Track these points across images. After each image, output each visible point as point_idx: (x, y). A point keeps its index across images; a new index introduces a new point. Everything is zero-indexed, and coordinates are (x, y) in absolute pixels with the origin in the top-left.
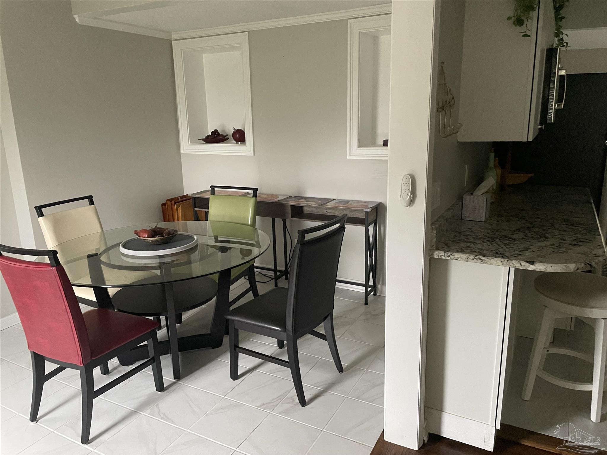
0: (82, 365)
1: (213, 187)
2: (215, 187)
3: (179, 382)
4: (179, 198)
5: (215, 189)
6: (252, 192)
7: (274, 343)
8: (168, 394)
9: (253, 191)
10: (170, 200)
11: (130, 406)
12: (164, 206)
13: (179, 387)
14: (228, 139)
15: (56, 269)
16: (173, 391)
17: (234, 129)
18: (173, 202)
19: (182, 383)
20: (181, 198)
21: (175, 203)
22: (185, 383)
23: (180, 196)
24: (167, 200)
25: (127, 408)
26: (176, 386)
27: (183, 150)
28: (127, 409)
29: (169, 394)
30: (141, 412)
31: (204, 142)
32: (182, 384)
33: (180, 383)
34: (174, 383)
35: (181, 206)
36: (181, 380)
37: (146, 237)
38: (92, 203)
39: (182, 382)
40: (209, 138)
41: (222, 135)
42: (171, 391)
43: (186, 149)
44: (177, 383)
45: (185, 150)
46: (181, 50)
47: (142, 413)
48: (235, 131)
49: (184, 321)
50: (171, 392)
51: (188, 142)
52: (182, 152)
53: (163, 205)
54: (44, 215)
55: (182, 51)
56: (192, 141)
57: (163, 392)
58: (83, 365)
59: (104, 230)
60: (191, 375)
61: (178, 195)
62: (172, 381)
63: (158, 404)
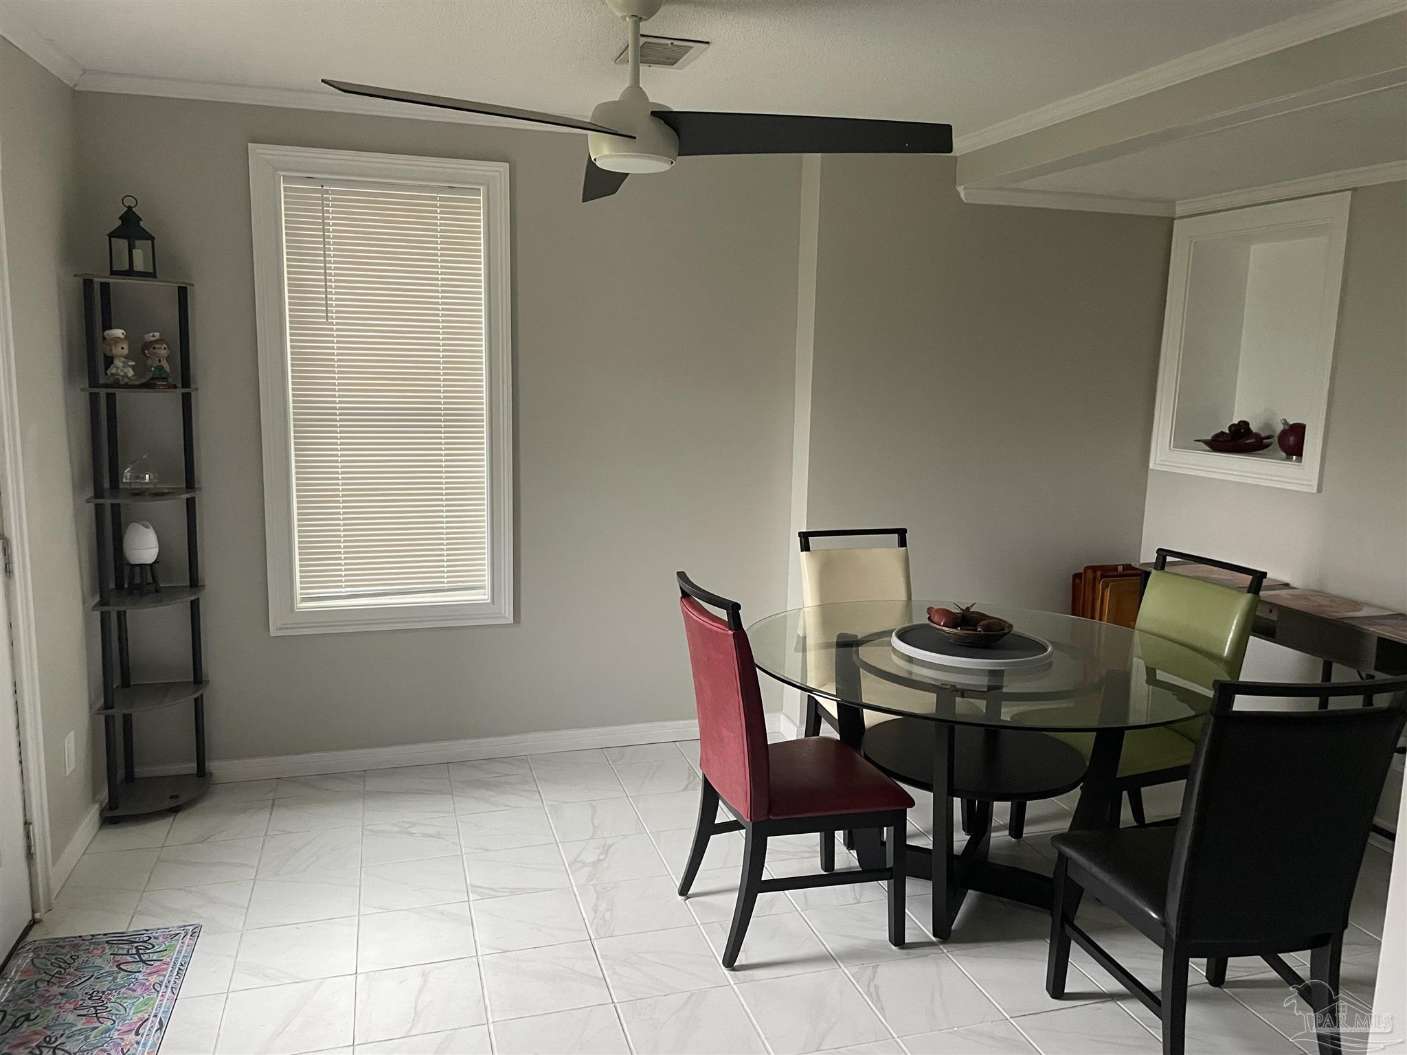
0: (749, 820)
1: (1163, 553)
2: (1168, 554)
3: (941, 947)
4: (1120, 568)
5: (1168, 557)
6: (1248, 579)
7: (1201, 967)
8: (907, 957)
9: (1251, 577)
10: (1094, 569)
11: (832, 945)
12: (1077, 580)
13: (934, 956)
14: (1268, 445)
15: (734, 634)
16: (919, 957)
17: (1285, 423)
18: (1099, 573)
19: (945, 951)
20: (1124, 569)
21: (1103, 576)
22: (951, 954)
23: (1123, 565)
24: (1086, 568)
25: (824, 945)
26: (928, 951)
27: (1155, 461)
28: (823, 947)
29: (909, 958)
30: (841, 965)
31: (1208, 448)
32: (944, 953)
33: (943, 948)
34: (928, 944)
35: (1112, 586)
36: (947, 945)
37: (942, 624)
38: (903, 543)
39: (945, 948)
40: (1221, 439)
41: (1257, 435)
42: (915, 954)
43: (1162, 461)
44: (936, 947)
45: (1157, 462)
46: (1190, 239)
47: (843, 967)
48: (1287, 428)
49: (1026, 837)
50: (915, 957)
51: (1168, 444)
52: (1151, 466)
53: (1077, 576)
54: (811, 549)
55: (1191, 241)
56: (1181, 441)
57: (900, 949)
58: (751, 821)
59: (913, 599)
60: (971, 945)
61: (1120, 560)
62: (928, 936)
63: (878, 965)
